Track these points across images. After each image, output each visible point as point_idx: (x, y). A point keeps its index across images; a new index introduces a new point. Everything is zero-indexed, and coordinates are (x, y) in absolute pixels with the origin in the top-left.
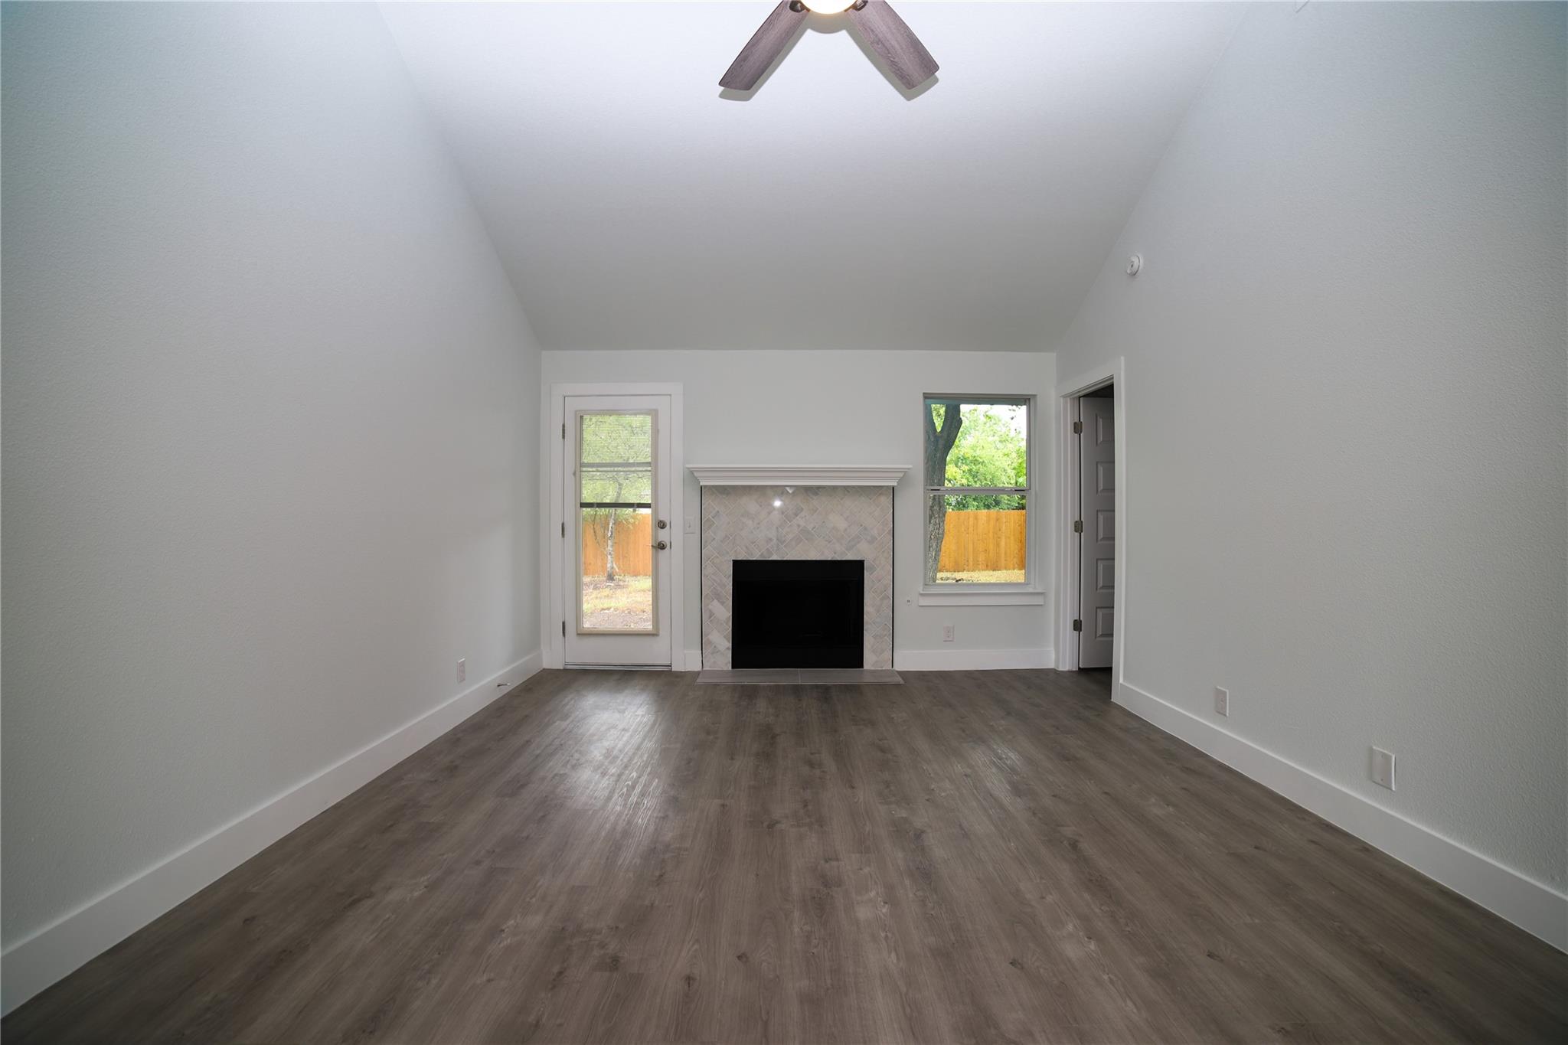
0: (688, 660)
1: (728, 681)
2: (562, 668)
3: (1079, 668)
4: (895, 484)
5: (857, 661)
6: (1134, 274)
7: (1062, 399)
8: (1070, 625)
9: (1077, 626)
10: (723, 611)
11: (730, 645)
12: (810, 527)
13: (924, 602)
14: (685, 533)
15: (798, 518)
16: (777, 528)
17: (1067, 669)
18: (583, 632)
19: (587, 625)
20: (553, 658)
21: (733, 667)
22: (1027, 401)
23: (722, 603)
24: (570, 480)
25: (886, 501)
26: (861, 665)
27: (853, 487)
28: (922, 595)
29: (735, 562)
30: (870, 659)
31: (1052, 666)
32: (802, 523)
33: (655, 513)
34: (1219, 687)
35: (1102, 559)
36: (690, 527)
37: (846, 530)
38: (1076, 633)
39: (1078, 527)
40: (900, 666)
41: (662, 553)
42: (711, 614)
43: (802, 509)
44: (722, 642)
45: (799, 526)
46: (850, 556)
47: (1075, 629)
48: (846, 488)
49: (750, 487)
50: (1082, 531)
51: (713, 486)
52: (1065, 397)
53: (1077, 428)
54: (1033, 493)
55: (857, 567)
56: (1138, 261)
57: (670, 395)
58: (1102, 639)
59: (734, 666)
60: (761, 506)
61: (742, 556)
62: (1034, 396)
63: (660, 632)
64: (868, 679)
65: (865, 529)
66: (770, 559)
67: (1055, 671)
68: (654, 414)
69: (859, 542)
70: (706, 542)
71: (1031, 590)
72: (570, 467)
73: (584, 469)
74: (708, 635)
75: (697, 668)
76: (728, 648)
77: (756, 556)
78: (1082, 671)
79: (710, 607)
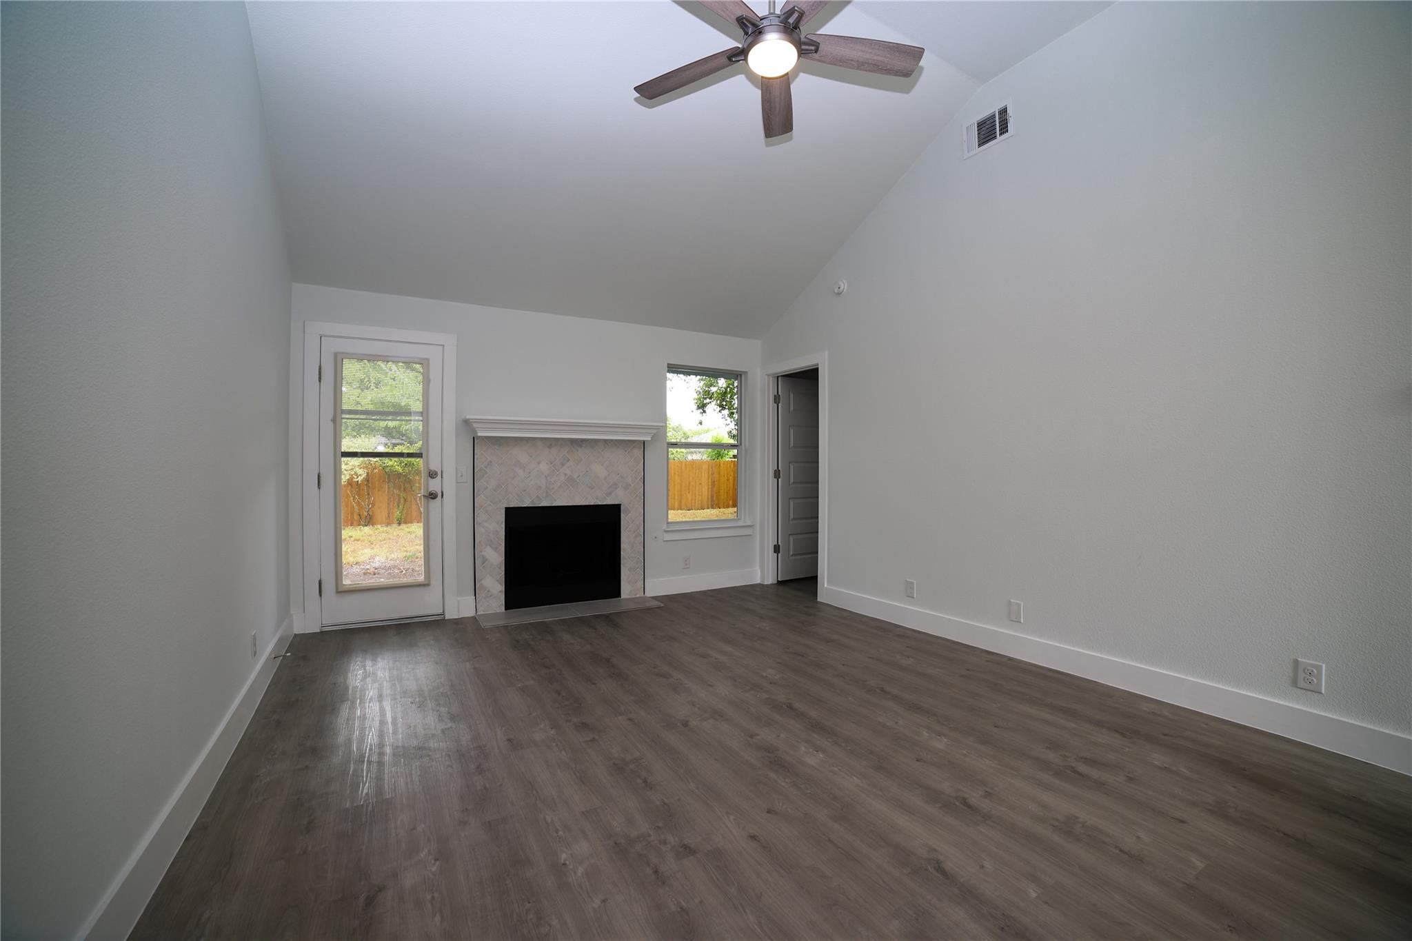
0: (461, 606)
1: (501, 623)
2: (319, 631)
3: (778, 581)
4: (648, 438)
5: (616, 593)
6: (839, 294)
7: (766, 377)
8: (771, 549)
9: (777, 549)
10: (495, 557)
11: (503, 588)
12: (575, 475)
13: (668, 537)
14: (457, 483)
15: (565, 467)
16: (546, 477)
17: (770, 582)
18: (343, 590)
19: (347, 582)
20: (306, 623)
21: (506, 609)
22: (739, 376)
23: (495, 549)
24: (328, 428)
25: (638, 453)
26: (619, 595)
27: (612, 440)
28: (665, 531)
29: (507, 509)
30: (627, 590)
31: (758, 581)
32: (568, 472)
33: (427, 463)
34: (908, 580)
35: (794, 498)
36: (462, 476)
37: (605, 478)
38: (776, 554)
39: (777, 474)
40: (650, 593)
41: (435, 504)
42: (484, 560)
43: (568, 460)
44: (495, 585)
45: (566, 475)
46: (610, 501)
47: (775, 552)
48: (605, 441)
49: (521, 439)
50: (779, 477)
51: (485, 437)
52: (768, 375)
53: (777, 399)
54: (743, 448)
55: (615, 510)
56: (844, 285)
57: (443, 346)
58: (793, 558)
59: (507, 607)
60: (531, 456)
61: (514, 504)
62: (746, 373)
63: (432, 582)
64: (624, 607)
65: (622, 477)
66: (540, 505)
67: (761, 586)
68: (425, 363)
69: (616, 488)
70: (479, 491)
71: (741, 523)
72: (328, 413)
73: (344, 416)
74: (481, 580)
75: (471, 613)
76: (501, 592)
77: (527, 503)
78: (780, 583)
79: (483, 553)
